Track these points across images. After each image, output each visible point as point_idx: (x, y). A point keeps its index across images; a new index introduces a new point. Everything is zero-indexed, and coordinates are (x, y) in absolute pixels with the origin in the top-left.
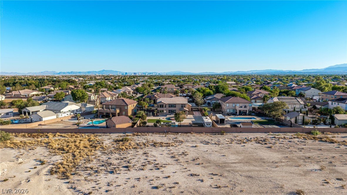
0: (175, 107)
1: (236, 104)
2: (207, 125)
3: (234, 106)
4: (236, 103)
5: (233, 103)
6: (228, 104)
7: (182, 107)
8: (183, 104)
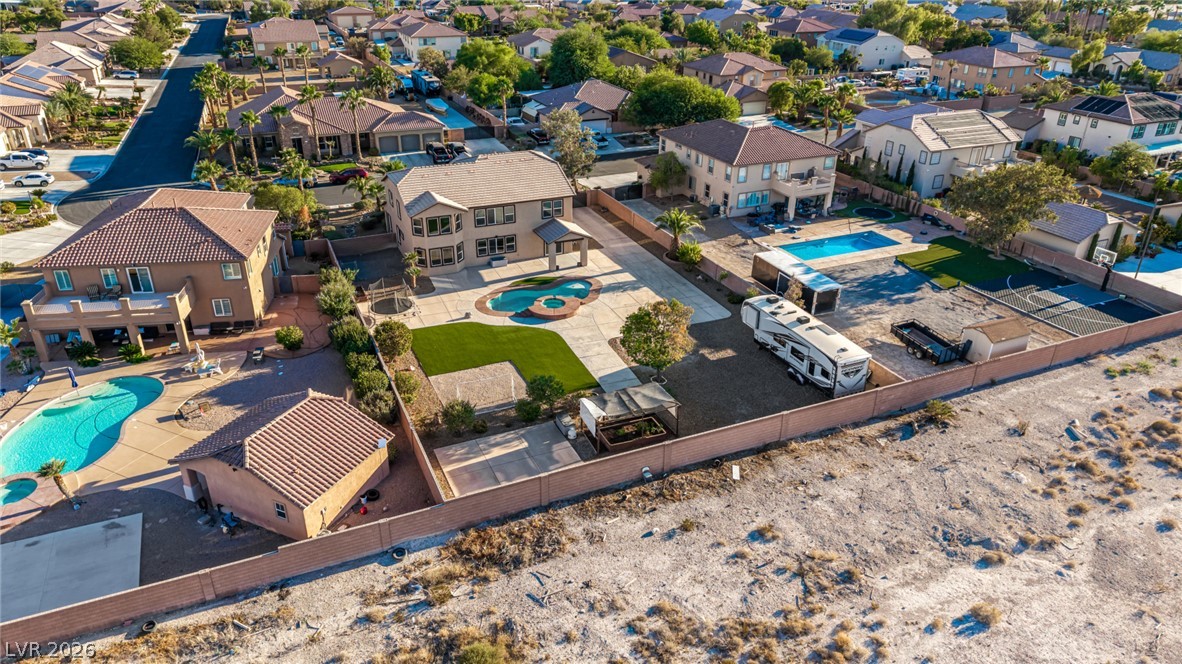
0: (510, 219)
1: (774, 165)
2: (847, 374)
3: (767, 175)
4: (778, 162)
5: (765, 163)
6: (743, 172)
7: (546, 214)
8: (552, 199)
